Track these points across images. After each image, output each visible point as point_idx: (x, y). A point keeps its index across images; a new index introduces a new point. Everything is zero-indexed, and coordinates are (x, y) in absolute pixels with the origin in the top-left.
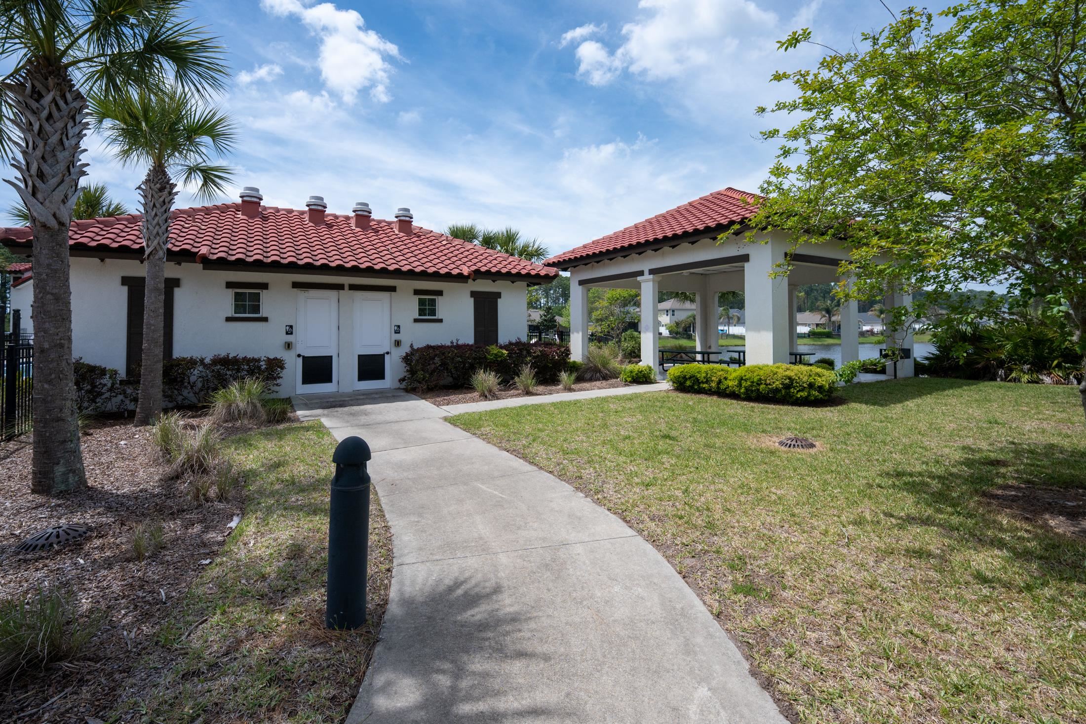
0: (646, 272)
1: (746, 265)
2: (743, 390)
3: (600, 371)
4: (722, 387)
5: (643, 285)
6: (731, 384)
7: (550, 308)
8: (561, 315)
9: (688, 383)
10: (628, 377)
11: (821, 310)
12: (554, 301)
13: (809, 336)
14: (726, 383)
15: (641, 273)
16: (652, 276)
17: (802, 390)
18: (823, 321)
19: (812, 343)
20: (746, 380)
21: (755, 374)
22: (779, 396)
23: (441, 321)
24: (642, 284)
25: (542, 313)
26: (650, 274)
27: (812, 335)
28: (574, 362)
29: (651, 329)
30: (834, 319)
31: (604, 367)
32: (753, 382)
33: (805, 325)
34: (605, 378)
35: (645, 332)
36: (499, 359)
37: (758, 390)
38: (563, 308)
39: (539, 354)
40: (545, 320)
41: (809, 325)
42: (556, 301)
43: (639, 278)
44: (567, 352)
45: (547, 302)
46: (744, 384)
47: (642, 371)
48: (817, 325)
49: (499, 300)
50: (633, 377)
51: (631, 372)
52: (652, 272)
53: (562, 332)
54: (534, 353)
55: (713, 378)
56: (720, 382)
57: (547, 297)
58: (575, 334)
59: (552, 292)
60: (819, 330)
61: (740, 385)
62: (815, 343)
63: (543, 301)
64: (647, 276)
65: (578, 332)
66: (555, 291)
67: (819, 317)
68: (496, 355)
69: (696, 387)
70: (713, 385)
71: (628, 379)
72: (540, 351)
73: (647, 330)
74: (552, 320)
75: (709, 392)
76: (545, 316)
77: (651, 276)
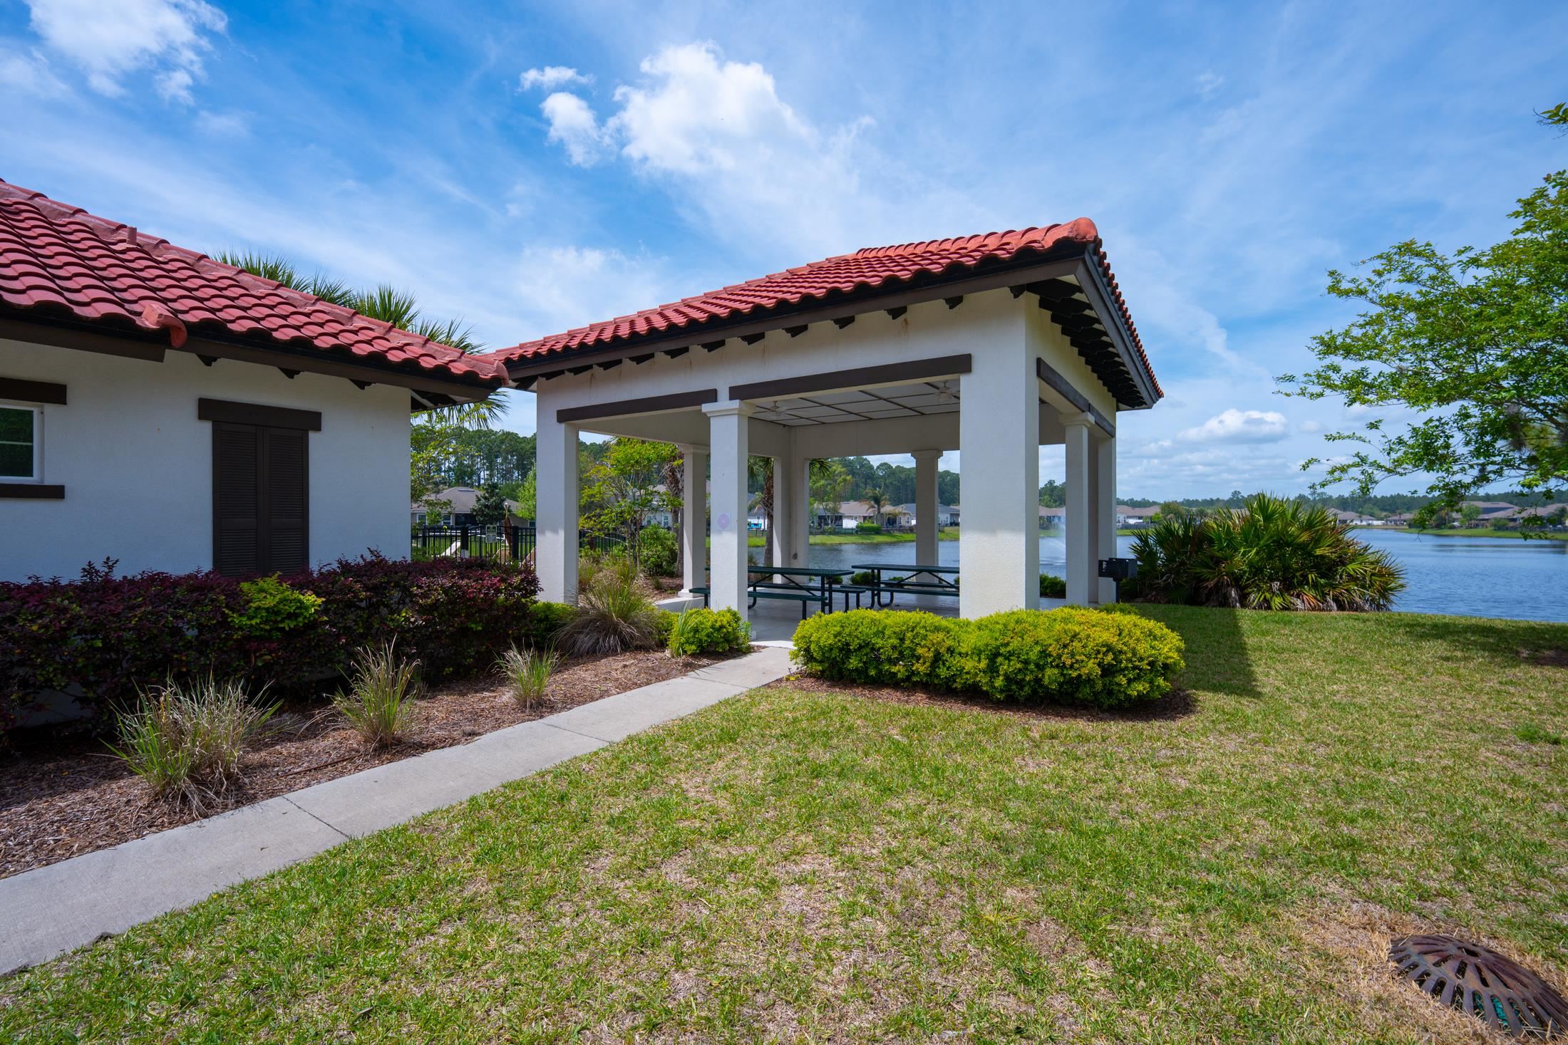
0: (723, 394)
1: (964, 380)
2: (999, 682)
3: (615, 630)
4: (943, 672)
5: (715, 424)
6: (969, 665)
7: (494, 486)
8: (515, 498)
9: (854, 663)
10: (687, 642)
11: (868, 499)
12: (504, 476)
13: (857, 532)
14: (956, 662)
15: (711, 396)
16: (737, 402)
17: (1137, 678)
18: (870, 513)
19: (861, 541)
20: (1007, 658)
21: (1028, 640)
22: (1085, 692)
23: (56, 493)
24: (713, 421)
25: (481, 493)
26: (731, 398)
27: (860, 531)
28: (548, 607)
29: (735, 524)
30: (883, 510)
31: (625, 618)
32: (1026, 662)
33: (851, 517)
34: (628, 646)
35: (720, 532)
36: (288, 625)
37: (1038, 681)
38: (518, 486)
39: (442, 597)
40: (486, 506)
41: (856, 518)
42: (506, 475)
43: (706, 408)
44: (530, 584)
45: (491, 476)
46: (1005, 667)
47: (722, 627)
48: (865, 518)
49: (313, 436)
50: (700, 645)
51: (696, 630)
52: (736, 393)
53: (516, 529)
54: (425, 596)
55: (920, 651)
56: (937, 658)
57: (490, 468)
58: (549, 534)
59: (499, 460)
60: (868, 524)
61: (992, 669)
62: (865, 541)
63: (484, 474)
64: (724, 403)
65: (555, 531)
66: (505, 459)
67: (867, 507)
68: (272, 611)
69: (873, 673)
70: (920, 668)
71: (687, 647)
72: (446, 591)
73: (724, 527)
74: (499, 506)
75: (908, 685)
76: (485, 498)
77: (736, 404)
